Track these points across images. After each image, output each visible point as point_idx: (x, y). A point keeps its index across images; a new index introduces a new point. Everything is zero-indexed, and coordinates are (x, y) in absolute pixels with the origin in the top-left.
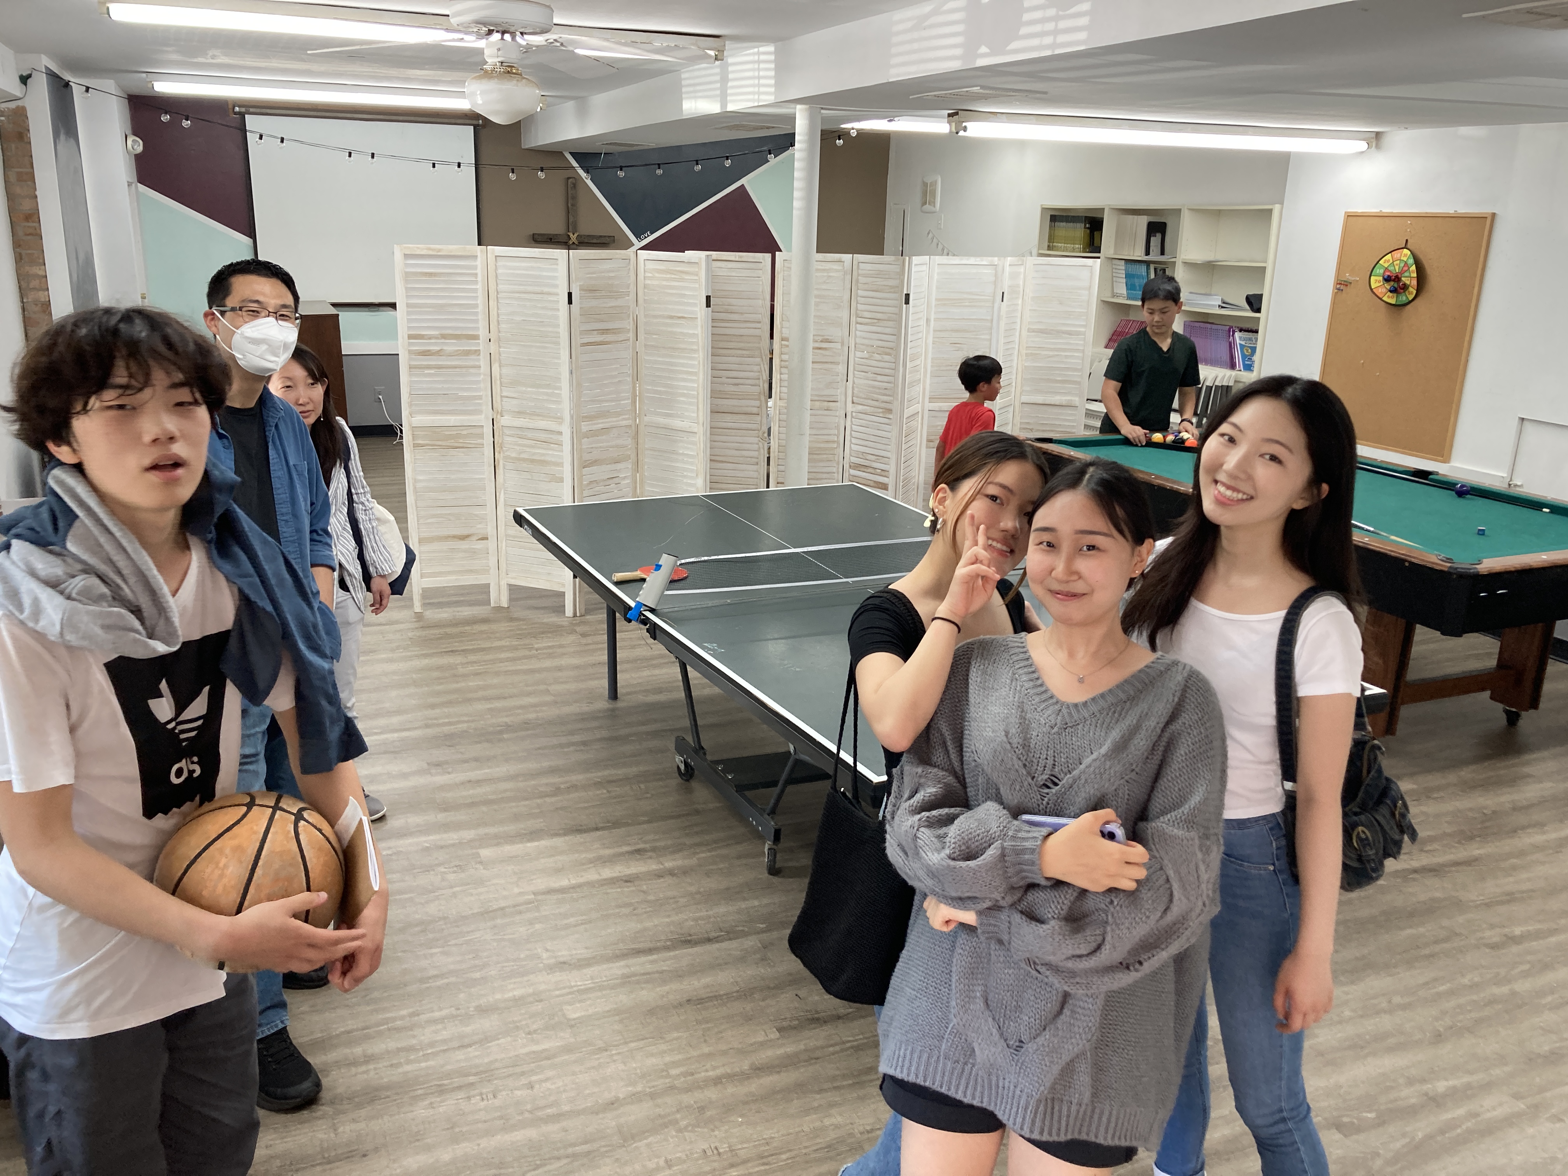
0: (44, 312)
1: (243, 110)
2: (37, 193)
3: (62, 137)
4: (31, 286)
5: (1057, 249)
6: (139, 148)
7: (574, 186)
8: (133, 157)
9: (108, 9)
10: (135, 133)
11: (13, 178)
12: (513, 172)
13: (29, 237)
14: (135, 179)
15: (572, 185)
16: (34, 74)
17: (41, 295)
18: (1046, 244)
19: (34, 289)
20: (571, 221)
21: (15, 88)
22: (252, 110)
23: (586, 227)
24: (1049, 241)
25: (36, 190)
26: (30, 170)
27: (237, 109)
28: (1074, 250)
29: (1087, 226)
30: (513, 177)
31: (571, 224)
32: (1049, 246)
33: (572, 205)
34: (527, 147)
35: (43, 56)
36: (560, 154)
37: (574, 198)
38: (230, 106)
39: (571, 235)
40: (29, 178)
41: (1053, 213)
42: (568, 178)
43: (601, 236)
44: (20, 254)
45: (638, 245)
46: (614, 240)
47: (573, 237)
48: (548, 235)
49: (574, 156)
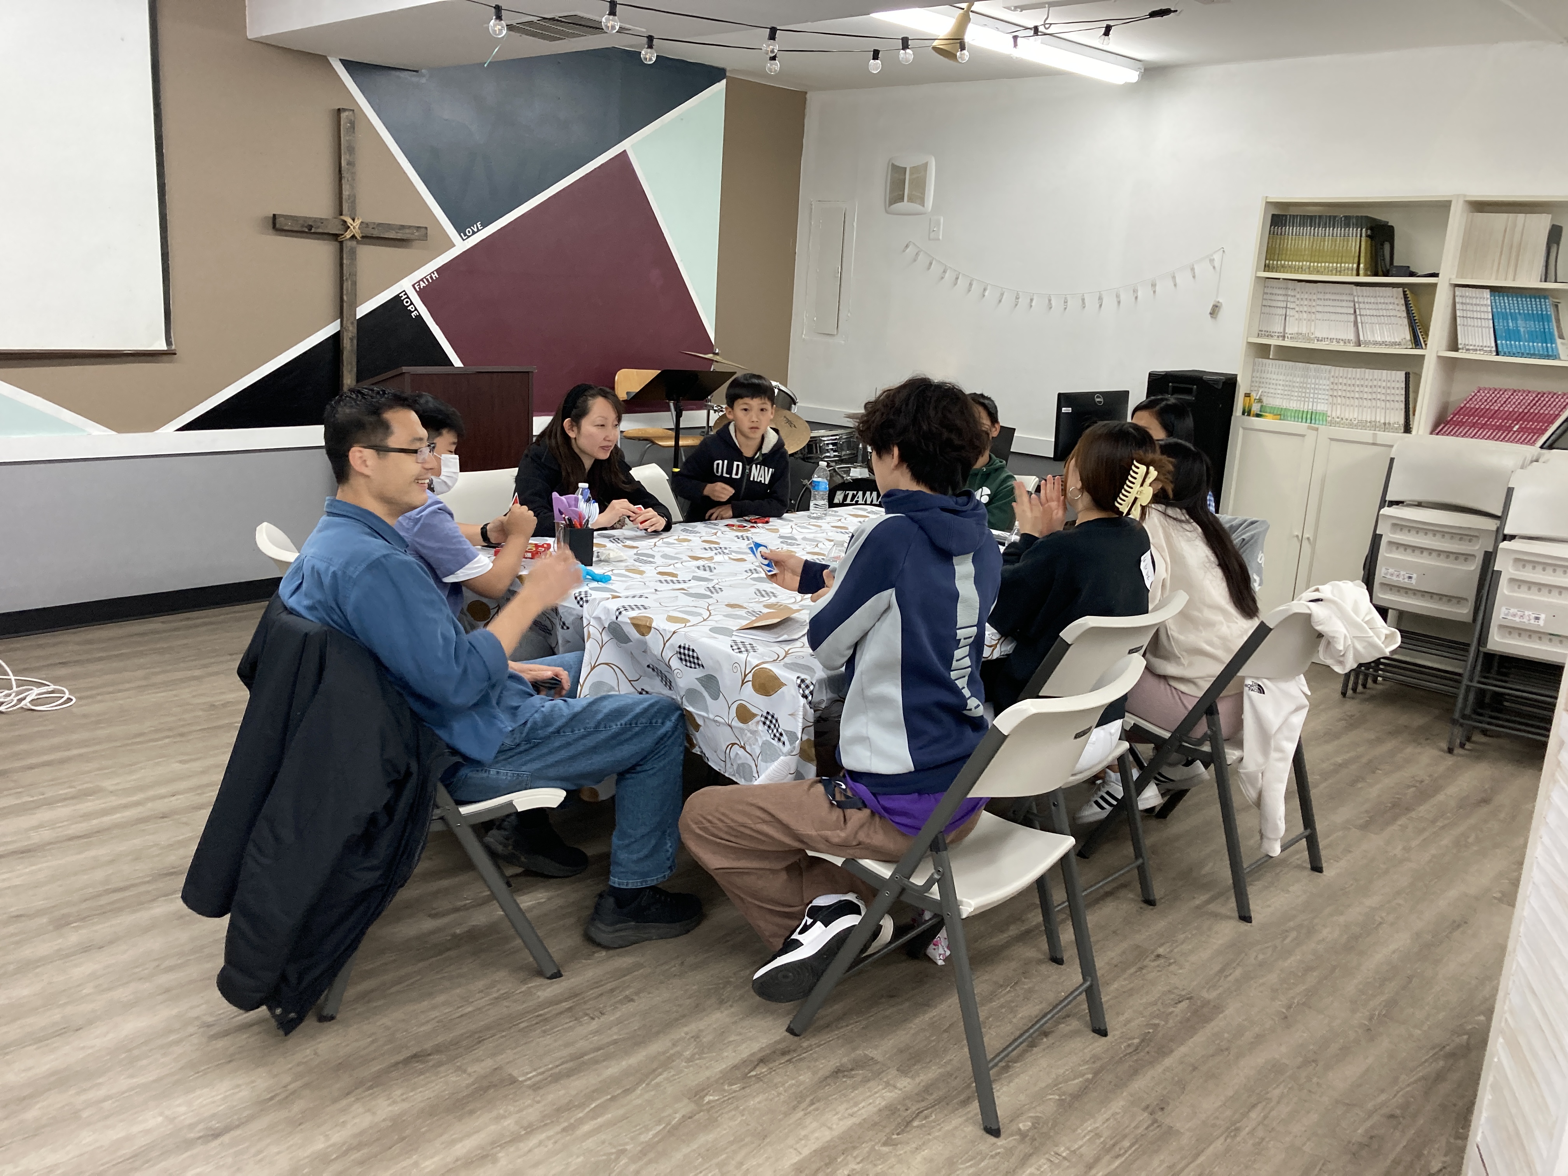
5: (1292, 270)
7: (352, 125)
15: (345, 126)
18: (1263, 260)
20: (346, 193)
23: (379, 207)
24: (1268, 258)
29: (1369, 233)
31: (346, 202)
32: (1267, 266)
33: (349, 163)
34: (255, 36)
36: (322, 60)
37: (351, 150)
39: (349, 221)
41: (1279, 212)
42: (338, 108)
43: (403, 227)
45: (461, 245)
46: (425, 237)
47: (355, 227)
48: (306, 219)
49: (347, 64)
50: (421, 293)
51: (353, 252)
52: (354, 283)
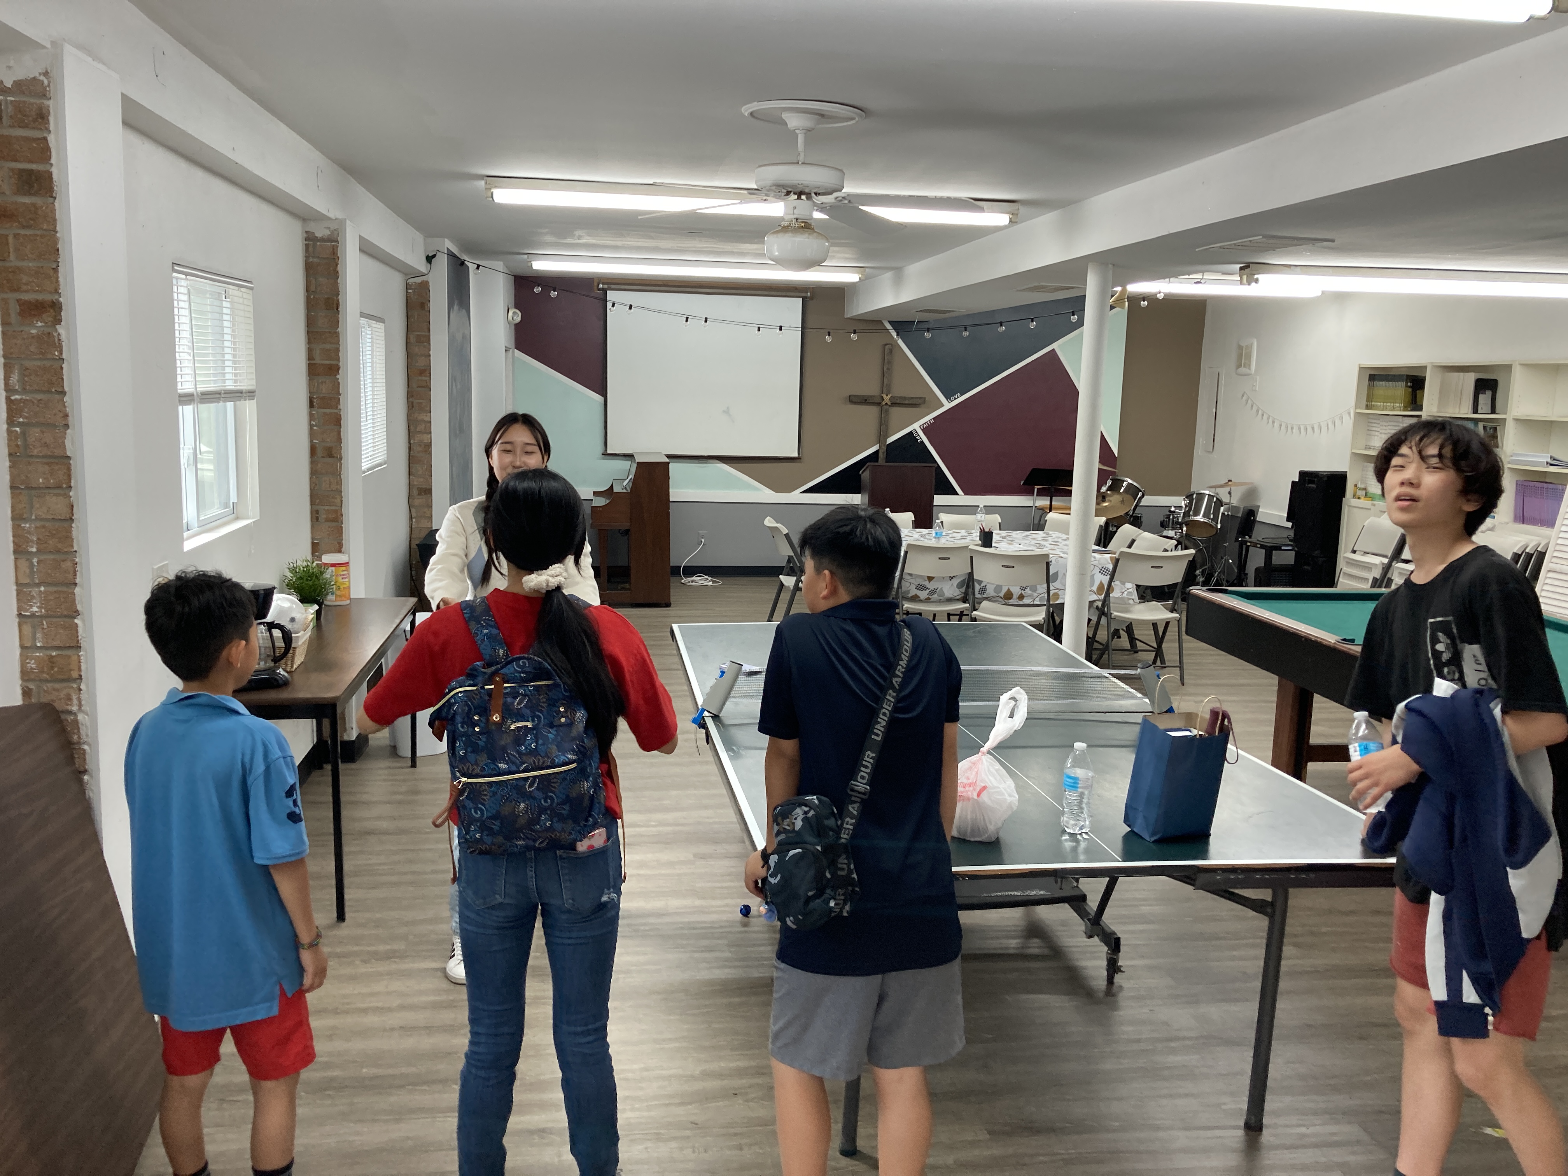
0: (426, 451)
1: (606, 286)
2: (431, 352)
3: (456, 307)
4: (418, 429)
5: (1377, 408)
6: (518, 319)
7: (891, 351)
8: (513, 327)
9: (492, 193)
10: (516, 307)
11: (413, 339)
12: (829, 335)
13: (420, 389)
14: (512, 344)
15: (889, 349)
16: (438, 254)
17: (425, 438)
18: (1364, 403)
19: (420, 432)
20: (885, 382)
21: (422, 267)
22: (613, 286)
23: (900, 389)
24: (1367, 401)
25: (430, 350)
26: (427, 334)
27: (601, 286)
28: (1393, 409)
29: (1409, 384)
30: (828, 339)
31: (885, 387)
32: (1367, 406)
33: (888, 369)
34: (848, 316)
35: (446, 240)
36: (880, 322)
37: (889, 363)
38: (596, 284)
39: (885, 396)
40: (425, 340)
41: (1372, 373)
42: (886, 345)
43: (912, 398)
44: (412, 403)
45: (947, 405)
46: (925, 401)
47: (887, 399)
48: (864, 396)
49: (890, 322)
50: (924, 431)
51: (887, 411)
52: (887, 426)
